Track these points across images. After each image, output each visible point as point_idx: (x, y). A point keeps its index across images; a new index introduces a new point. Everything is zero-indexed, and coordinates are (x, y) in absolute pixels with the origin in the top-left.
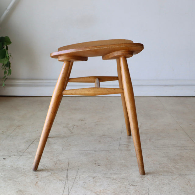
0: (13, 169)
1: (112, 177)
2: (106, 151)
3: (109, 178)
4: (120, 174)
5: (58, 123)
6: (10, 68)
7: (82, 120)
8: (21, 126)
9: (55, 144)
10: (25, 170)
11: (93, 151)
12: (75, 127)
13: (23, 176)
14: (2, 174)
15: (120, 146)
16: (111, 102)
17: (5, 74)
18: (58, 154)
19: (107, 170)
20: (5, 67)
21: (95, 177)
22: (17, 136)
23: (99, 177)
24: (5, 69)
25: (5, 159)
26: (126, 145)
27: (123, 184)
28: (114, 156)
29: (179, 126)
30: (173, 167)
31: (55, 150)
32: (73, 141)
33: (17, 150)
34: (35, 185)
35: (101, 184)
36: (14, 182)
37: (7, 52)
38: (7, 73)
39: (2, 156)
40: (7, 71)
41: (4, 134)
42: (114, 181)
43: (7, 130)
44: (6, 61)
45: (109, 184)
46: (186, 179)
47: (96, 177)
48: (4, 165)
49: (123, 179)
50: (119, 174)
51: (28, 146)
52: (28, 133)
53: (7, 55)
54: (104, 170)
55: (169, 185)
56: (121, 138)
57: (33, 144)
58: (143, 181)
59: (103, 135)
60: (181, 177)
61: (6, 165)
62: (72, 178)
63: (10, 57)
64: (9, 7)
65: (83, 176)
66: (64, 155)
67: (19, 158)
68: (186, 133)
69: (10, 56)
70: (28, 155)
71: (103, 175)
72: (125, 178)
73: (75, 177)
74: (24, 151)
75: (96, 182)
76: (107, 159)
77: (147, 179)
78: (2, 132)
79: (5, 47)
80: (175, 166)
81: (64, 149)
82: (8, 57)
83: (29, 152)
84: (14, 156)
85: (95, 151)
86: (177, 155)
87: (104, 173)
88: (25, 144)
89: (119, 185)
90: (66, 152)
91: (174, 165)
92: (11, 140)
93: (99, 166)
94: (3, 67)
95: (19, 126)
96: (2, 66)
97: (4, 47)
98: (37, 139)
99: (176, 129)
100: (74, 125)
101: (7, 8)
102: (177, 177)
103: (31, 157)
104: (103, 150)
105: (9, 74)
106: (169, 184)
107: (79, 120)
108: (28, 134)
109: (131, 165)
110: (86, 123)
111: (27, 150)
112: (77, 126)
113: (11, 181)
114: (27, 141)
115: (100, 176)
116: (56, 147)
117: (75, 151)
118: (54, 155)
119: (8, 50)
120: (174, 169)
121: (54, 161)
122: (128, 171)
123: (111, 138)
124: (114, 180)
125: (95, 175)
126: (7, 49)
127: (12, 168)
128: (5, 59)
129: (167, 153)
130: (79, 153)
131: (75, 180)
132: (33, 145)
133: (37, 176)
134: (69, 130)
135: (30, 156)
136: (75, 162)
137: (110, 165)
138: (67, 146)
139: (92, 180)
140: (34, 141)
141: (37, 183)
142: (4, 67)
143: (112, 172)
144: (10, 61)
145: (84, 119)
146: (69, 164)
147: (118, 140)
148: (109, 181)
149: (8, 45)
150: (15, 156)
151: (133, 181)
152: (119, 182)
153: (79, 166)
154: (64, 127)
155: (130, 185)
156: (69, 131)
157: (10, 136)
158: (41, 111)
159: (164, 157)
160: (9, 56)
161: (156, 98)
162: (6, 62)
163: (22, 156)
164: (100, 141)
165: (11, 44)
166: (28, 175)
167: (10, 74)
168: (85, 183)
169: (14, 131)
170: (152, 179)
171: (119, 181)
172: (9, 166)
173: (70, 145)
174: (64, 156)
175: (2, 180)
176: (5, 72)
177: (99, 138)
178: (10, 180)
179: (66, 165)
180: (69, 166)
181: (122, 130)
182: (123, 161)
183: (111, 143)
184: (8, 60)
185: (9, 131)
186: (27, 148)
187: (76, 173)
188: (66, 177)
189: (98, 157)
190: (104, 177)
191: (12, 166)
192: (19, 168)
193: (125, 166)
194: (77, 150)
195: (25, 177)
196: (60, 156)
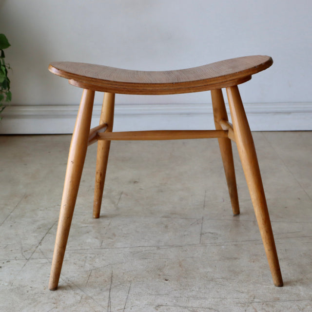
0: (12, 290)
1: (190, 305)
2: (177, 247)
3: (185, 308)
4: (205, 298)
6: (10, 90)
7: (135, 182)
8: (30, 195)
9: (88, 232)
10: (34, 292)
11: (155, 248)
12: (122, 195)
13: (30, 304)
15: (202, 236)
17: (1, 100)
18: (93, 256)
19: (181, 290)
20: (1, 89)
21: (159, 306)
22: (23, 216)
23: (167, 305)
24: (1, 91)
26: (212, 233)
28: (192, 257)
29: (305, 191)
31: (89, 248)
32: (120, 228)
33: (22, 248)
37: (3, 62)
38: (5, 99)
40: (4, 94)
43: (6, 205)
44: (1, 77)
47: (162, 306)
49: (209, 309)
50: (201, 298)
51: (40, 239)
52: (41, 210)
53: (3, 68)
54: (175, 290)
56: (203, 218)
57: (50, 233)
59: (172, 214)
61: (1, 280)
62: (119, 308)
63: (8, 70)
65: (138, 303)
66: (104, 258)
67: (24, 265)
69: (9, 68)
70: (40, 258)
71: (174, 301)
72: (214, 307)
73: (123, 307)
74: (34, 248)
76: (180, 266)
77: (253, 311)
81: (103, 244)
82: (5, 72)
83: (42, 252)
84: (15, 261)
85: (158, 248)
86: (305, 254)
87: (175, 297)
88: (35, 234)
90: (108, 250)
92: (11, 226)
93: (166, 280)
95: (26, 196)
98: (57, 223)
99: (299, 199)
100: (122, 193)
102: (306, 305)
103: (47, 263)
104: (172, 246)
105: (7, 101)
107: (130, 182)
108: (41, 212)
109: (224, 278)
110: (142, 188)
111: (40, 246)
112: (127, 195)
114: (40, 228)
115: (169, 303)
116: (89, 240)
117: (124, 248)
118: (86, 257)
119: (5, 59)
121: (87, 271)
122: (218, 292)
123: (186, 219)
125: (159, 301)
126: (3, 56)
127: (12, 288)
128: (1, 74)
129: (286, 250)
130: (131, 252)
132: (50, 235)
133: (55, 305)
134: (113, 203)
135: (44, 261)
136: (124, 273)
137: (186, 278)
138: (109, 238)
140: (51, 228)
143: (190, 294)
144: (8, 76)
145: (139, 179)
146: (112, 276)
147: (198, 224)
149: (4, 50)
150: (18, 262)
153: (130, 282)
156: (113, 205)
157: (9, 217)
160: (6, 70)
161: (261, 135)
162: (1, 80)
163: (31, 261)
164: (166, 227)
165: (10, 47)
166: (40, 302)
167: (9, 101)
169: (17, 206)
170: (262, 309)
172: (6, 282)
173: (114, 235)
174: (103, 259)
176: (1, 98)
177: (165, 219)
179: (107, 279)
180: (113, 282)
181: (205, 201)
182: (210, 270)
183: (185, 231)
184: (5, 76)
185: (9, 207)
186: (40, 243)
187: (126, 297)
188: (108, 306)
189: (164, 260)
190: (175, 306)
191: (11, 283)
192: (24, 287)
193: (212, 280)
194: (126, 246)
195: (35, 306)
196: (97, 260)
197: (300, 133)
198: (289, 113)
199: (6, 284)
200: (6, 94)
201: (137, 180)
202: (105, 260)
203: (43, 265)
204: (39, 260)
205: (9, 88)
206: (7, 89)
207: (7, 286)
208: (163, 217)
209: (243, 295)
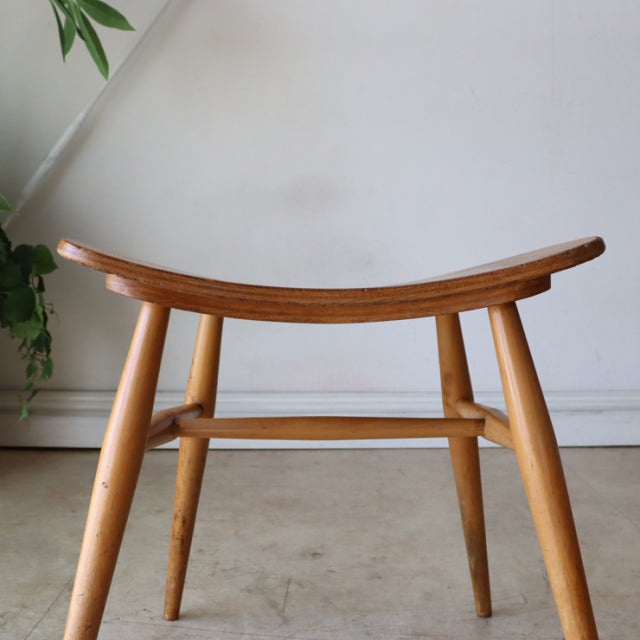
5: (224, 570)
6: (51, 355)
7: (315, 555)
12: (293, 587)
16: (400, 470)
17: (29, 375)
20: (32, 352)
24: (33, 357)
37: (41, 299)
38: (40, 372)
40: (38, 364)
41: (8, 627)
43: (24, 606)
44: (34, 329)
53: (39, 310)
63: (50, 316)
64: (55, 151)
69: (52, 312)
79: (34, 282)
82: (42, 317)
94: (24, 350)
96: (20, 348)
97: (30, 280)
100: (289, 581)
101: (46, 155)
105: (43, 376)
107: (304, 555)
110: (332, 568)
112: (301, 586)
119: (44, 294)
126: (41, 288)
128: (32, 321)
134: (273, 605)
142: (29, 349)
144: (48, 328)
145: (322, 547)
149: (43, 276)
154: (249, 591)
156: (273, 612)
160: (44, 314)
162: (34, 335)
165: (56, 271)
167: (47, 378)
169: (49, 610)
176: (31, 370)
184: (41, 326)
197: (621, 450)
198: (599, 411)
200: (43, 362)
201: (319, 551)
205: (48, 351)
206: (45, 353)
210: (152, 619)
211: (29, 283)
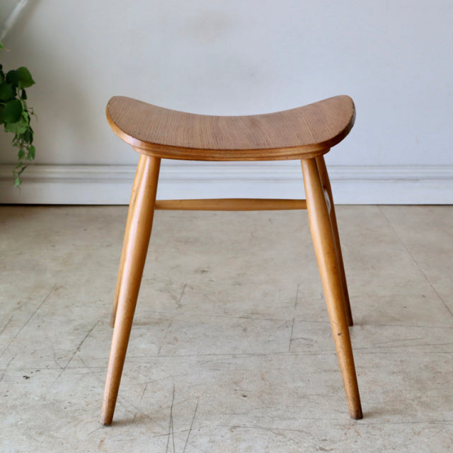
0: (45, 405)
1: (275, 427)
2: (259, 355)
3: (269, 429)
4: (294, 419)
5: (147, 280)
6: (32, 144)
7: (203, 271)
8: (62, 287)
9: (141, 336)
10: (73, 409)
11: (231, 357)
12: (187, 289)
13: (69, 423)
14: (21, 420)
15: (293, 342)
16: (270, 220)
17: (20, 158)
18: (148, 365)
19: (263, 408)
20: (20, 141)
21: (235, 427)
22: (53, 314)
23: (245, 426)
24: (21, 145)
25: (27, 378)
26: (306, 339)
27: (300, 447)
28: (279, 369)
29: (432, 286)
30: (416, 402)
31: (142, 355)
32: (184, 330)
33: (55, 354)
34: (100, 447)
35: (250, 447)
36: (51, 439)
37: (25, 106)
38: (26, 155)
39: (21, 369)
40: (26, 151)
41: (23, 309)
42: (280, 438)
43: (30, 299)
44: (22, 127)
45: (267, 447)
46: (446, 432)
47: (239, 427)
48: (25, 395)
49: (300, 431)
50: (289, 419)
51: (79, 343)
52: (77, 306)
53: (25, 115)
54: (256, 409)
55: (407, 448)
56: (294, 320)
57: (90, 336)
58: (347, 440)
59: (253, 313)
60: (435, 427)
61: (30, 394)
62: (183, 429)
63: (31, 116)
65: (208, 423)
66: (162, 368)
67: (59, 376)
68: (446, 307)
69: (32, 113)
70: (79, 367)
71: (255, 422)
72: (305, 430)
73: (188, 428)
74: (71, 355)
75: (238, 440)
76: (263, 379)
77: (356, 434)
78: (18, 303)
79: (19, 93)
80: (420, 398)
81: (162, 350)
82: (27, 120)
83: (82, 360)
84: (47, 371)
85: (234, 356)
86: (426, 366)
87: (256, 417)
88: (72, 338)
89: (291, 448)
90: (168, 358)
91: (419, 395)
92: (39, 326)
93: (245, 396)
94: (16, 141)
95: (56, 288)
96: (14, 140)
97: (17, 92)
98: (100, 323)
99: (424, 296)
100: (185, 286)
102: (424, 429)
103: (88, 373)
104: (253, 355)
105: (28, 157)
106: (405, 446)
107: (196, 271)
108: (77, 309)
109: (319, 395)
110: (213, 279)
111: (78, 352)
112: (192, 289)
113: (43, 438)
114: (77, 329)
115: (247, 424)
116: (143, 346)
117: (189, 356)
118: (140, 367)
119: (26, 101)
120: (417, 405)
121: (141, 384)
122: (311, 411)
123: (272, 320)
124: (279, 434)
125: (235, 421)
126: (24, 96)
127: (45, 403)
128: (21, 122)
129: (401, 361)
130: (199, 362)
131: (189, 433)
132: (91, 338)
134: (174, 298)
135: (85, 371)
136: (189, 387)
137: (270, 394)
138: (169, 343)
139: (228, 435)
140: (92, 330)
141: (102, 441)
142: (19, 140)
143: (275, 413)
144: (31, 125)
145: (208, 267)
146: (174, 391)
147: (287, 327)
148: (267, 438)
149: (26, 89)
150: (50, 371)
151: (324, 438)
152: (292, 441)
153: (198, 397)
154: (161, 291)
155: (317, 450)
156: (173, 301)
157: (36, 315)
158: (108, 246)
159: (394, 373)
160: (28, 116)
161: (376, 210)
162: (23, 130)
163: (67, 370)
164: (245, 330)
165: (33, 86)
166: (82, 421)
167: (32, 158)
168: (213, 442)
169: (45, 300)
170: (367, 432)
171: (290, 439)
172: (36, 396)
173: (176, 339)
174: (162, 370)
175: (24, 434)
176: (21, 154)
177: (244, 320)
178: (41, 434)
179: (167, 394)
180: (176, 397)
181: (297, 298)
182: (301, 384)
183: (270, 336)
184: (27, 124)
185: (34, 302)
186: (78, 348)
187: (192, 417)
188: (170, 427)
189: (242, 372)
190: (255, 427)
191: (43, 398)
192: (61, 402)
193: (304, 397)
194: (192, 354)
195: (76, 425)
196: (154, 371)
199: (37, 398)
200: (28, 149)
201: (206, 269)
202: (164, 371)
203: (84, 375)
204: (78, 369)
205: (31, 141)
206: (29, 142)
207: (38, 400)
208: (241, 317)
209: (343, 415)
210: (104, 305)
211: (16, 95)
